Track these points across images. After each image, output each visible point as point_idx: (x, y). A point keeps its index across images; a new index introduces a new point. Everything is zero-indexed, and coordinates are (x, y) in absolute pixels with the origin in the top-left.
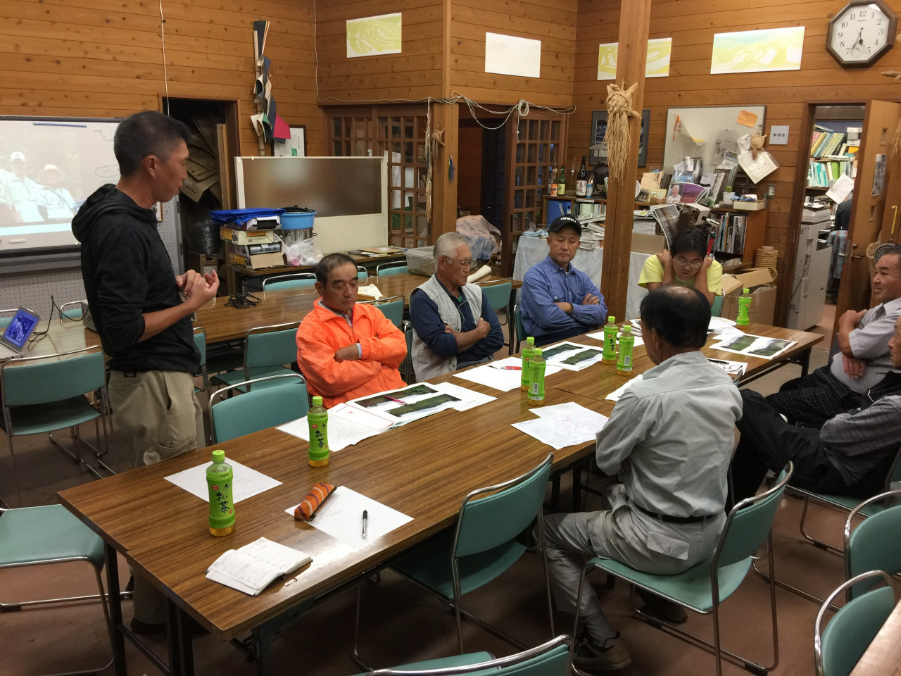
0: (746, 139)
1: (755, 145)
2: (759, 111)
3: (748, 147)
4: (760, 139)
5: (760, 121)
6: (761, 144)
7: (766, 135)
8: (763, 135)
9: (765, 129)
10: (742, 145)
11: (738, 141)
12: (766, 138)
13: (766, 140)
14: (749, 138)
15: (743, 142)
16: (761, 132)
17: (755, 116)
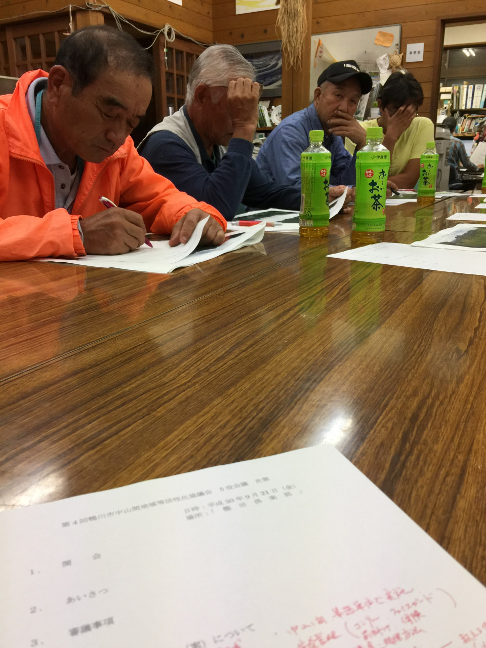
0: (384, 59)
1: (394, 63)
2: (395, 30)
3: (387, 66)
4: (398, 57)
5: (397, 40)
6: (399, 63)
7: (402, 54)
8: (400, 54)
9: (402, 48)
10: (381, 65)
11: (378, 62)
12: (403, 56)
13: (404, 58)
14: (387, 58)
15: (382, 62)
16: (398, 51)
17: (392, 36)
